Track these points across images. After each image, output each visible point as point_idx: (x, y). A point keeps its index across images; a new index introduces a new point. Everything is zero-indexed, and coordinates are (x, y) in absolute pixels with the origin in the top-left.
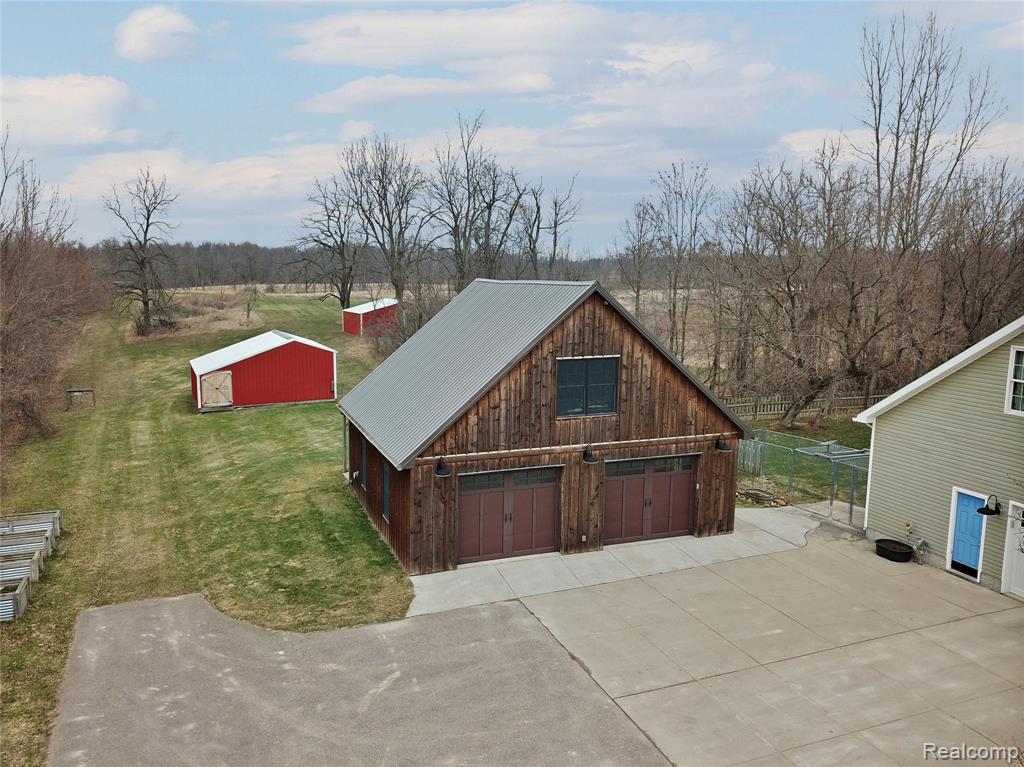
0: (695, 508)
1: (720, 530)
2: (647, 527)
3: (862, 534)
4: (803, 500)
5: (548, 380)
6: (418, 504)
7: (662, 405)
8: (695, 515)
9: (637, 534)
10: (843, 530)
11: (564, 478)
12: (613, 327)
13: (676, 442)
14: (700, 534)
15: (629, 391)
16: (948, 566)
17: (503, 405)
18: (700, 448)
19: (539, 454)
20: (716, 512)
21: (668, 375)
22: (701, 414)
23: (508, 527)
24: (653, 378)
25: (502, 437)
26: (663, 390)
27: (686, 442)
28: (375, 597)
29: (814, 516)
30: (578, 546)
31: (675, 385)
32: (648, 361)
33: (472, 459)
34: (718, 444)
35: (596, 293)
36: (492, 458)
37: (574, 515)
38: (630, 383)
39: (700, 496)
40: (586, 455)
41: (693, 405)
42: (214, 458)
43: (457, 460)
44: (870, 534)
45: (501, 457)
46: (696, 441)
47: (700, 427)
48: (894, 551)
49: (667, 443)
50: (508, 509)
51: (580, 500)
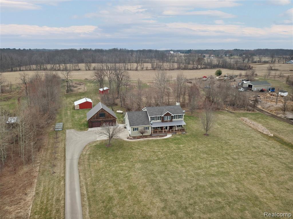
5: (99, 115)
6: (89, 123)
8: (113, 124)
12: (104, 111)
15: (106, 115)
17: (95, 116)
19: (99, 120)
23: (96, 125)
25: (95, 119)
26: (109, 115)
28: (86, 129)
34: (114, 119)
40: (102, 120)
42: (77, 117)
43: (92, 120)
49: (110, 119)
51: (102, 123)
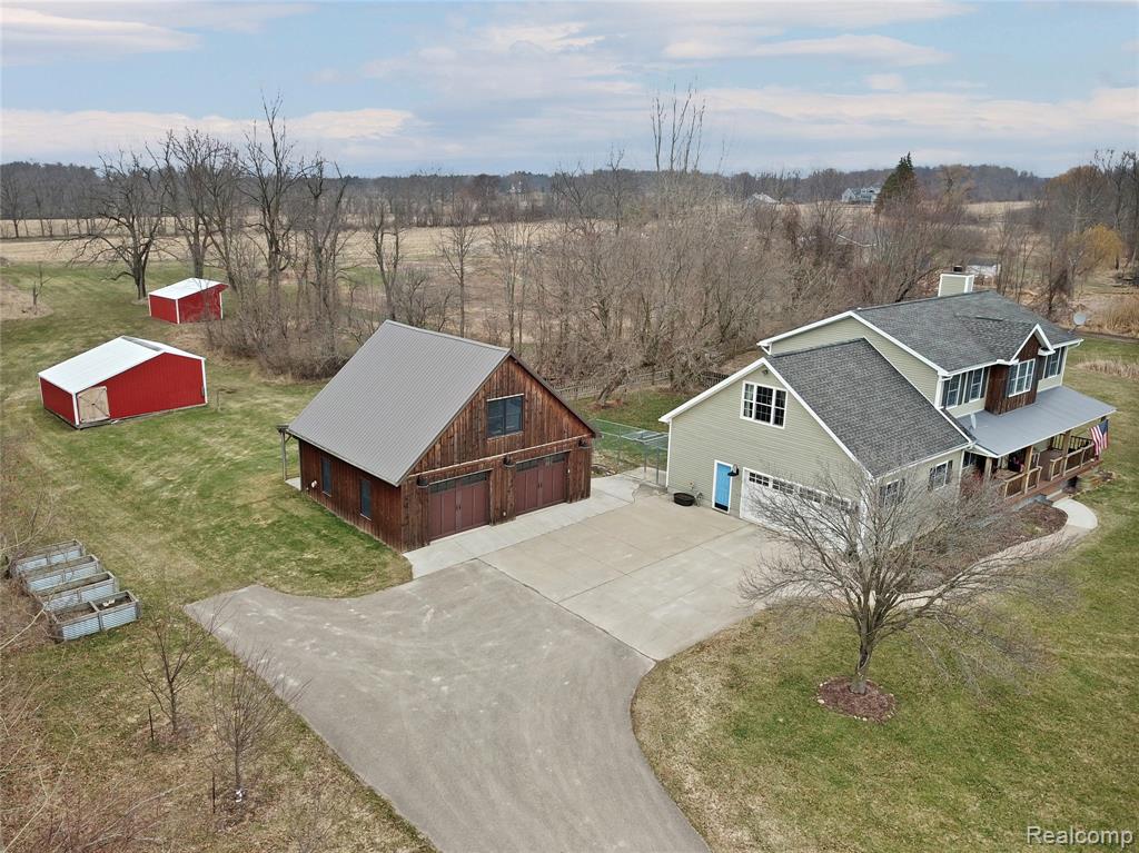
0: (567, 485)
1: (582, 497)
2: (540, 500)
3: (664, 490)
4: (626, 469)
5: (482, 415)
6: (406, 507)
7: (548, 422)
8: (567, 489)
9: (534, 506)
10: (653, 488)
11: (492, 478)
12: (519, 376)
13: (557, 445)
14: (571, 502)
15: (530, 416)
16: (713, 506)
17: (456, 435)
18: (570, 447)
19: (478, 464)
20: (580, 486)
21: (551, 403)
22: (571, 425)
23: (459, 513)
24: (543, 406)
25: (456, 456)
26: (549, 413)
27: (563, 443)
28: (387, 570)
29: (635, 480)
30: (501, 519)
31: (556, 408)
32: (540, 395)
33: (438, 473)
34: (580, 443)
35: (511, 356)
36: (450, 470)
37: (498, 500)
38: (530, 411)
39: (570, 477)
40: (505, 461)
41: (566, 420)
43: (428, 475)
44: (669, 490)
45: (454, 469)
46: (567, 442)
47: (570, 433)
48: (684, 500)
49: (552, 447)
50: (458, 502)
51: (502, 488)
